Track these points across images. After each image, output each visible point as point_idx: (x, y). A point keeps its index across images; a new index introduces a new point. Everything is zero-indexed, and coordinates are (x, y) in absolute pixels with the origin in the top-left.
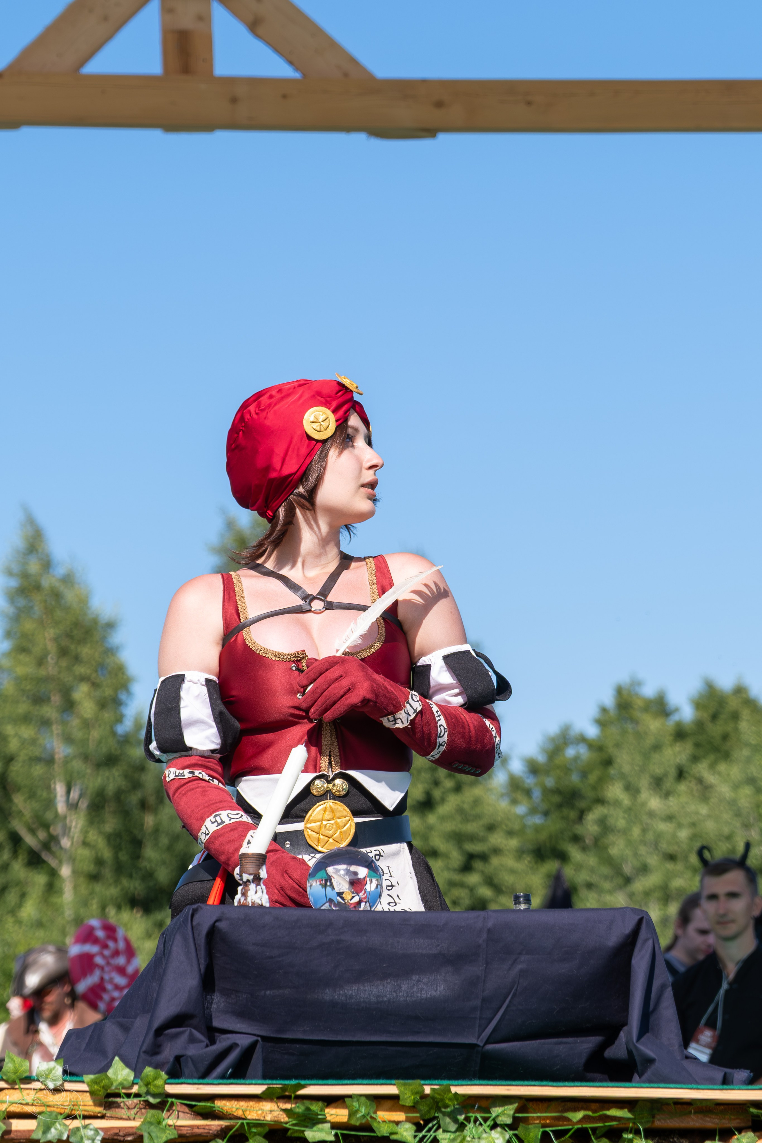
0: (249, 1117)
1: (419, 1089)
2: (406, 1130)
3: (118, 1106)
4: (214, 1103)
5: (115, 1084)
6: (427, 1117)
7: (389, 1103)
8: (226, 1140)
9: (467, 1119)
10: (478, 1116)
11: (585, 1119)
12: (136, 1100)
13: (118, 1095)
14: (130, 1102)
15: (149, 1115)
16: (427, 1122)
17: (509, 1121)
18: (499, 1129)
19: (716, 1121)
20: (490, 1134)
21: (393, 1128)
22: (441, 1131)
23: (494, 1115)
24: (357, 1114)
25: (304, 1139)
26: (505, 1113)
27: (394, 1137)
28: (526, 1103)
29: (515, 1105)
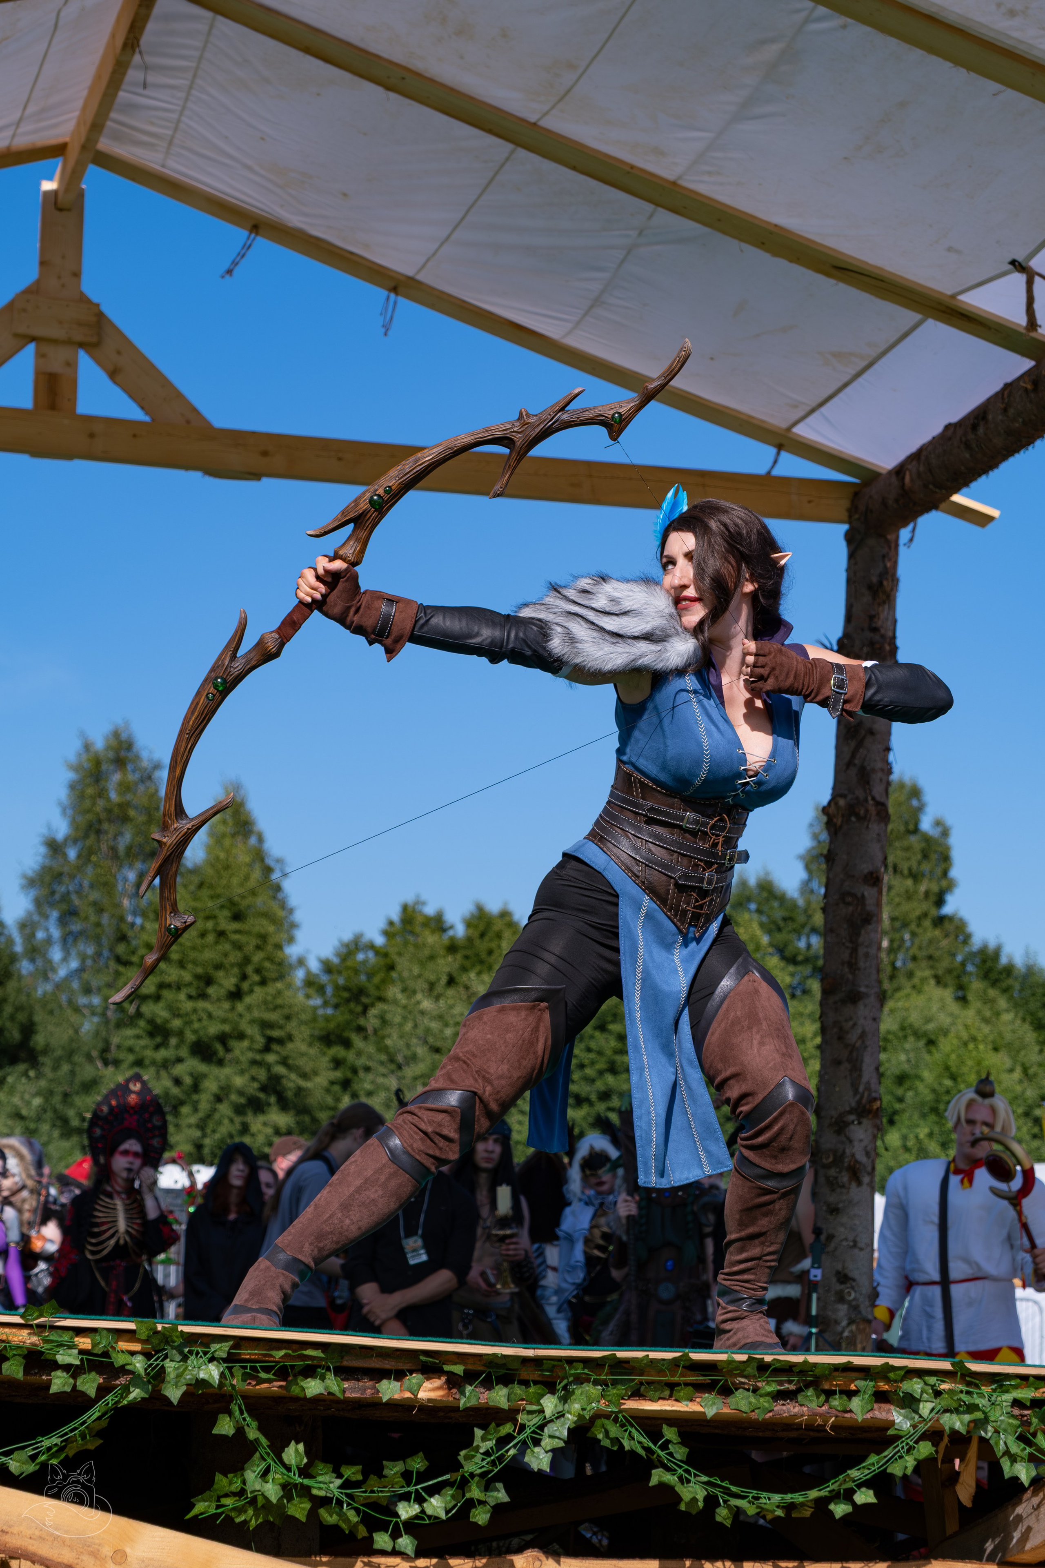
0: (11, 1342)
1: (153, 1327)
2: (138, 1360)
6: (156, 1349)
7: (128, 1336)
9: (191, 1352)
10: (200, 1350)
11: (286, 1356)
16: (157, 1352)
17: (224, 1355)
18: (215, 1363)
19: (393, 1364)
20: (207, 1367)
21: (127, 1358)
22: (168, 1360)
23: (212, 1350)
24: (99, 1343)
25: (56, 1362)
26: (221, 1350)
27: (128, 1367)
28: (240, 1342)
29: (231, 1343)
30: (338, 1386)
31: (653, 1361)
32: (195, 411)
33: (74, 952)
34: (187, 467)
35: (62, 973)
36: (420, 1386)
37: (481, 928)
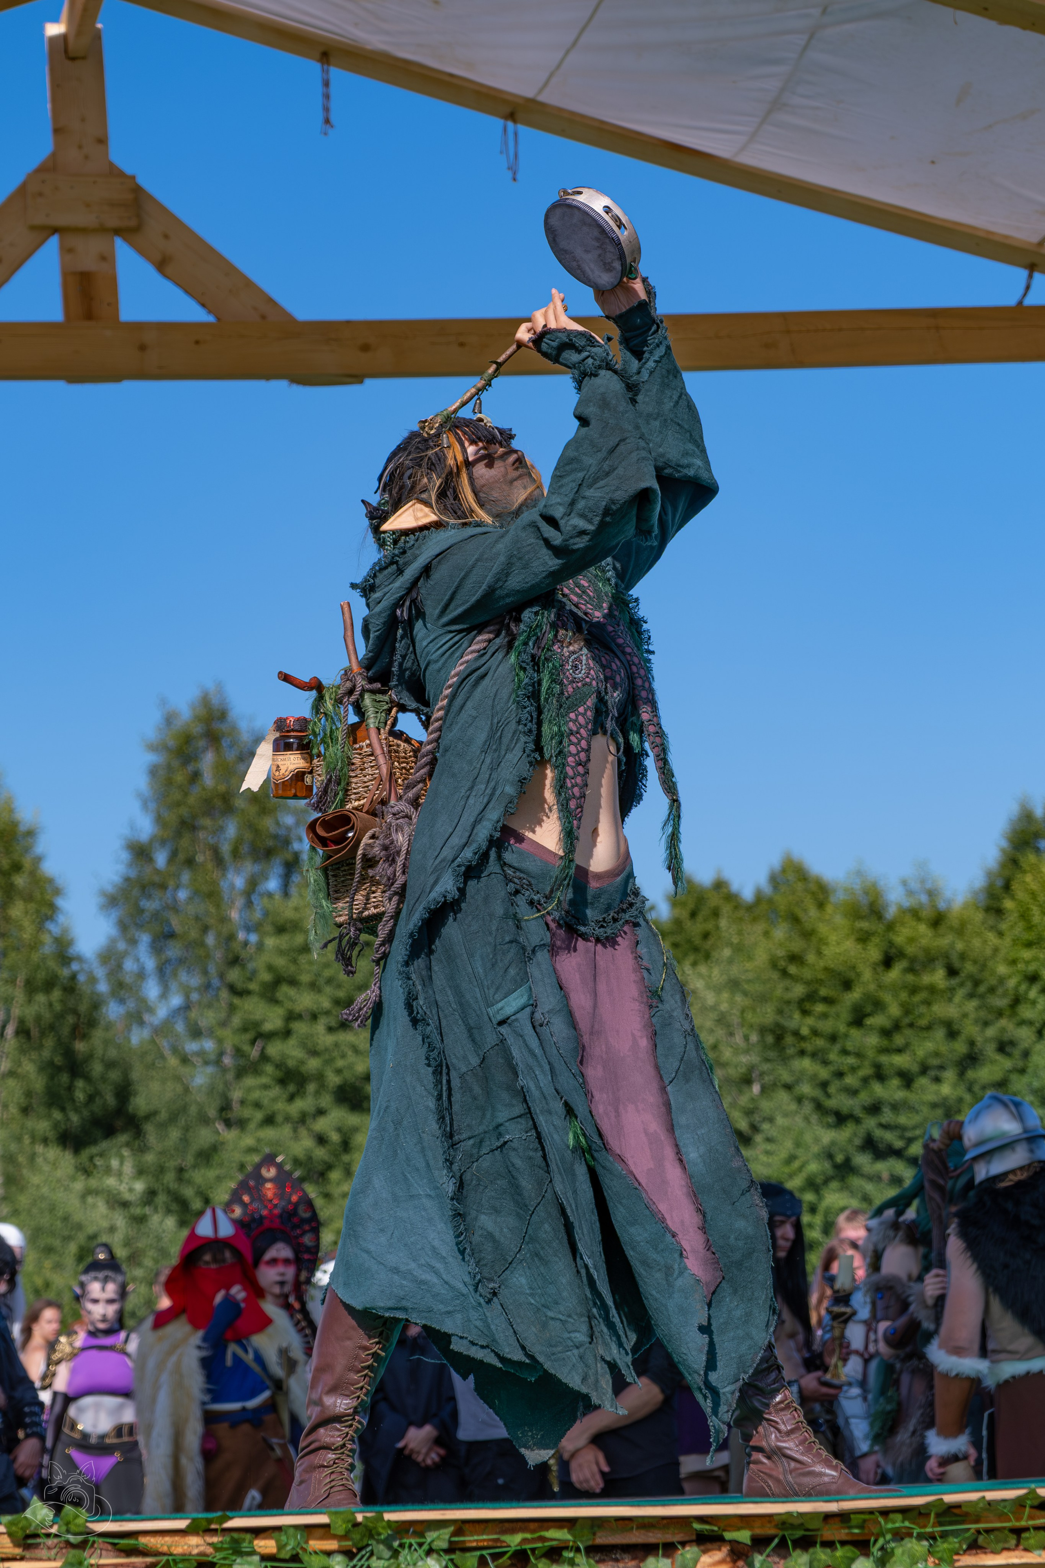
0: (175, 1552)
1: (351, 1516)
2: (338, 1563)
3: (36, 1546)
4: (137, 1539)
5: (34, 1525)
6: (359, 1545)
7: (321, 1532)
9: (401, 1546)
10: (412, 1541)
11: (524, 1541)
12: (56, 1540)
13: (36, 1536)
14: (50, 1542)
15: (70, 1556)
16: (359, 1549)
17: (445, 1545)
18: (434, 1555)
19: (659, 1535)
20: (425, 1561)
21: (325, 1560)
22: (373, 1558)
23: (428, 1540)
24: (285, 1545)
26: (440, 1538)
28: (462, 1526)
29: (451, 1529)
31: (990, 1504)
32: (271, 302)
33: (174, 986)
34: (268, 378)
35: (161, 1013)
36: (695, 1561)
37: (691, 905)
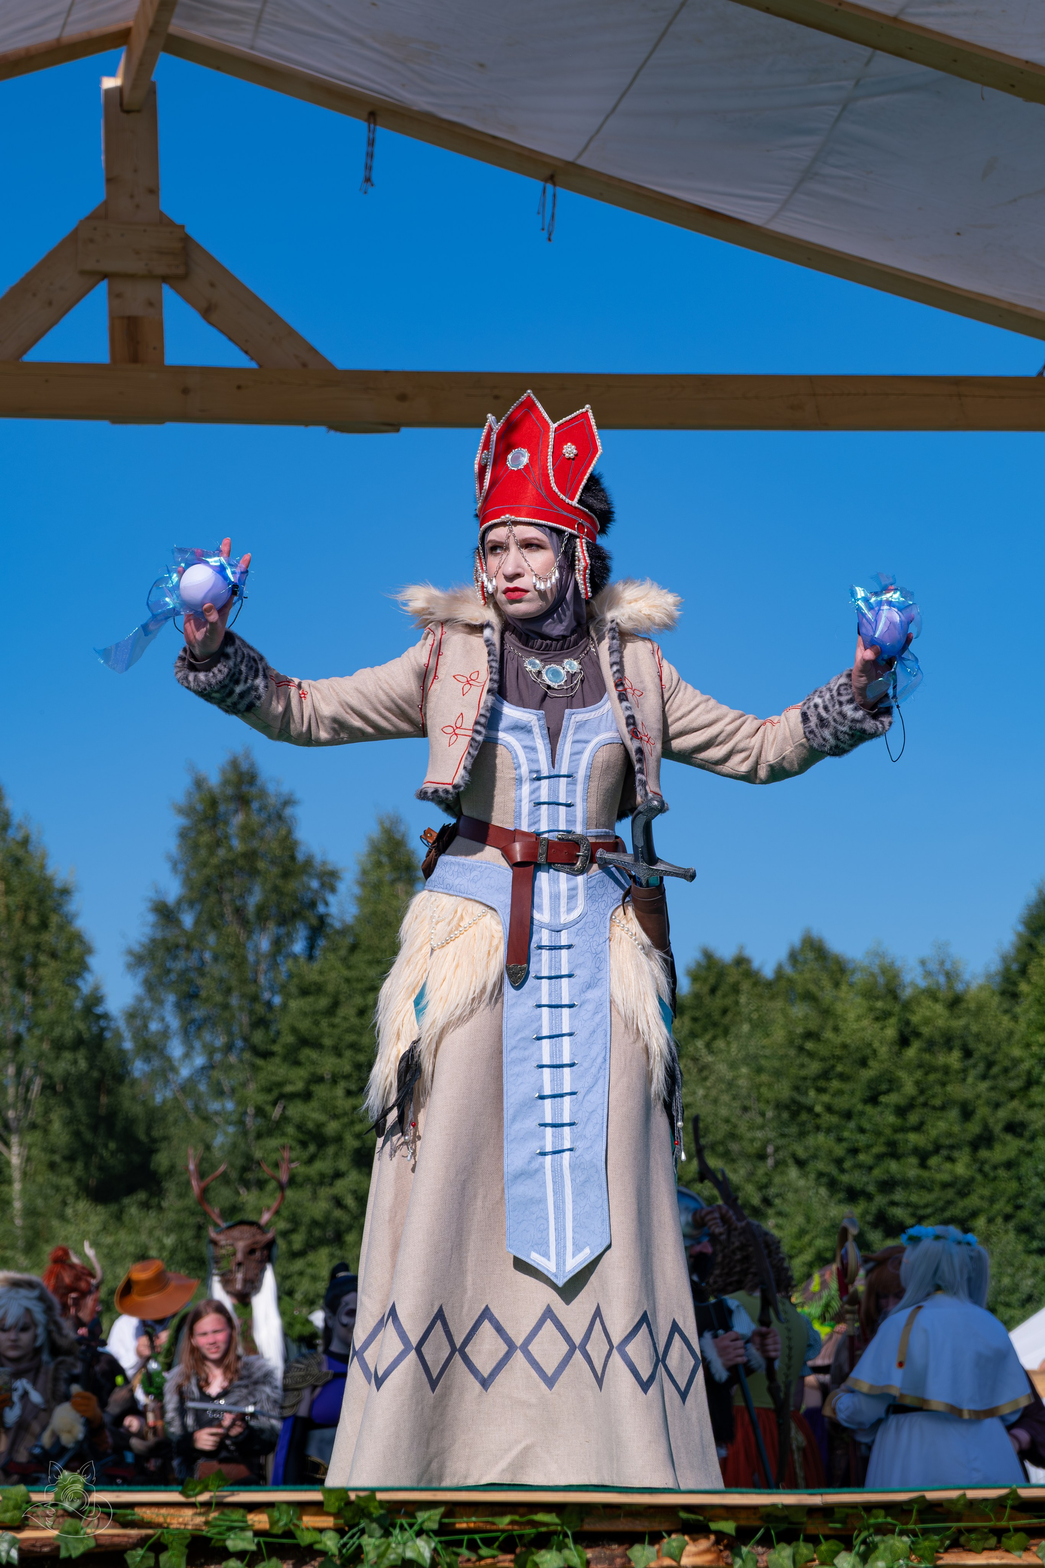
0: (170, 1525)
1: (344, 1497)
2: (330, 1539)
4: (133, 1510)
6: (351, 1523)
7: (314, 1509)
8: (145, 1548)
9: (393, 1525)
10: (404, 1521)
11: (512, 1523)
12: (54, 1509)
14: (49, 1510)
15: (67, 1524)
16: (351, 1527)
17: (435, 1526)
18: (424, 1537)
19: (646, 1524)
20: (415, 1542)
21: (316, 1536)
22: (365, 1537)
23: (420, 1520)
24: (278, 1521)
25: (225, 1549)
26: (431, 1520)
27: (317, 1547)
28: (453, 1508)
29: (442, 1510)
30: (580, 1557)
31: (972, 1503)
32: (312, 350)
33: (197, 1045)
34: (307, 423)
35: (185, 1072)
36: (682, 1549)
37: (712, 980)
